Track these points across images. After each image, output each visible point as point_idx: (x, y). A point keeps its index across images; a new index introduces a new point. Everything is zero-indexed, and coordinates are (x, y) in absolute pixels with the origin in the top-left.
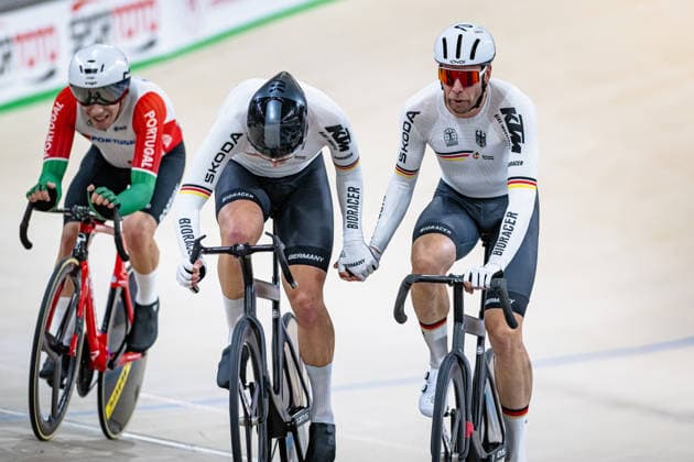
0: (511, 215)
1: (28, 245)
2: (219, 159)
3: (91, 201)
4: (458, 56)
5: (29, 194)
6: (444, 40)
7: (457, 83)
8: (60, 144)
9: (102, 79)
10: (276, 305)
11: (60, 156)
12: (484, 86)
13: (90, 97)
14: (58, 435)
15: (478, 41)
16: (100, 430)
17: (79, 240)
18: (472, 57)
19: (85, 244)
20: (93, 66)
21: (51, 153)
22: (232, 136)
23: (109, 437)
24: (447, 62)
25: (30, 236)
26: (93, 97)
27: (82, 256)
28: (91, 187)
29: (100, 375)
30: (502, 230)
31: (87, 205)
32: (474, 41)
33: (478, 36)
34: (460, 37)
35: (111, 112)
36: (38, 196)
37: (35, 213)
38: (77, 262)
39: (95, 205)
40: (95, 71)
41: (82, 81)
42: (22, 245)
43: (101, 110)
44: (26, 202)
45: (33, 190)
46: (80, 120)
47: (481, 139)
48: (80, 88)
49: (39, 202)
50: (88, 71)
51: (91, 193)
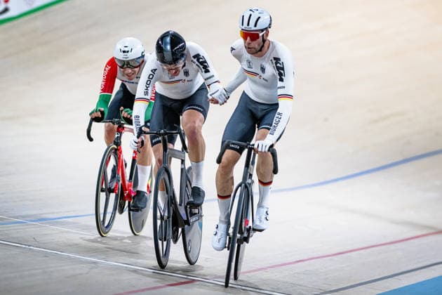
0: (279, 114)
1: (91, 139)
2: (148, 83)
3: (122, 115)
4: (248, 25)
5: (91, 114)
6: (243, 16)
7: (248, 38)
8: (108, 86)
9: (131, 56)
10: (183, 162)
11: (108, 92)
12: (264, 41)
13: (124, 64)
14: (110, 234)
15: (259, 18)
16: (130, 231)
17: (116, 136)
18: (255, 26)
19: (119, 138)
20: (126, 49)
21: (104, 90)
22: (152, 71)
23: (135, 235)
24: (243, 28)
25: (92, 135)
26: (126, 64)
27: (118, 143)
28: (122, 108)
29: (129, 203)
30: (274, 122)
31: (120, 118)
32: (257, 17)
33: (260, 15)
34: (251, 15)
35: (135, 72)
36: (95, 115)
37: (94, 123)
38: (115, 147)
39: (124, 117)
40: (128, 52)
41: (120, 56)
42: (88, 140)
43: (130, 71)
44: (89, 118)
45: (93, 112)
46: (119, 74)
47: (263, 69)
48: (119, 60)
49: (96, 117)
50: (124, 52)
51: (122, 111)
